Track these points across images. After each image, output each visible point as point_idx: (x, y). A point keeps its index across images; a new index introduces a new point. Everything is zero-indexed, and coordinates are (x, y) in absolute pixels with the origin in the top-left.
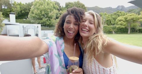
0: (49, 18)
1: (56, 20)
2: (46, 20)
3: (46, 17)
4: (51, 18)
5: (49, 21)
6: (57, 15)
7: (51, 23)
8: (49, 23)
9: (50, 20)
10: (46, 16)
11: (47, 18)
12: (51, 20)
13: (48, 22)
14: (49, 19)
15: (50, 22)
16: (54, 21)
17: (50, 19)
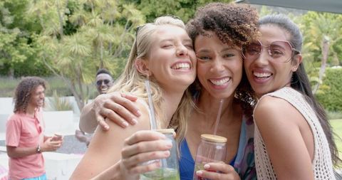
0: (27, 27)
1: (66, 38)
2: (9, 38)
3: (11, 27)
4: (39, 32)
5: (25, 46)
6: (72, 12)
7: (35, 55)
8: (23, 58)
9: (30, 41)
10: (9, 20)
11: (17, 31)
12: (39, 39)
13: (21, 52)
14: (26, 33)
15: (31, 51)
16: (53, 45)
17: (34, 36)
